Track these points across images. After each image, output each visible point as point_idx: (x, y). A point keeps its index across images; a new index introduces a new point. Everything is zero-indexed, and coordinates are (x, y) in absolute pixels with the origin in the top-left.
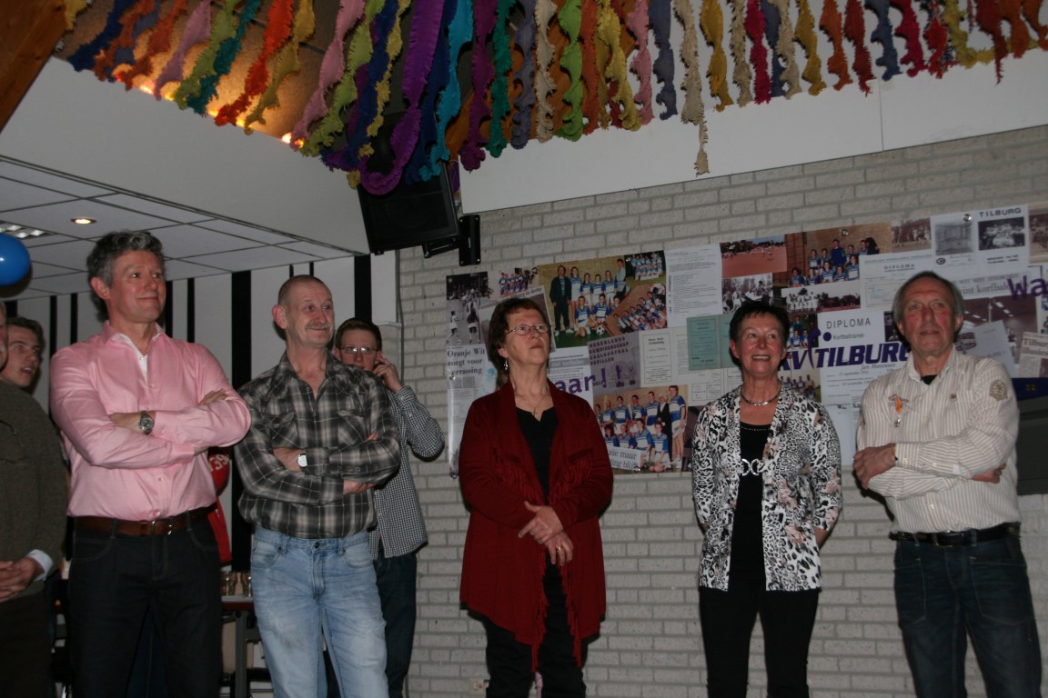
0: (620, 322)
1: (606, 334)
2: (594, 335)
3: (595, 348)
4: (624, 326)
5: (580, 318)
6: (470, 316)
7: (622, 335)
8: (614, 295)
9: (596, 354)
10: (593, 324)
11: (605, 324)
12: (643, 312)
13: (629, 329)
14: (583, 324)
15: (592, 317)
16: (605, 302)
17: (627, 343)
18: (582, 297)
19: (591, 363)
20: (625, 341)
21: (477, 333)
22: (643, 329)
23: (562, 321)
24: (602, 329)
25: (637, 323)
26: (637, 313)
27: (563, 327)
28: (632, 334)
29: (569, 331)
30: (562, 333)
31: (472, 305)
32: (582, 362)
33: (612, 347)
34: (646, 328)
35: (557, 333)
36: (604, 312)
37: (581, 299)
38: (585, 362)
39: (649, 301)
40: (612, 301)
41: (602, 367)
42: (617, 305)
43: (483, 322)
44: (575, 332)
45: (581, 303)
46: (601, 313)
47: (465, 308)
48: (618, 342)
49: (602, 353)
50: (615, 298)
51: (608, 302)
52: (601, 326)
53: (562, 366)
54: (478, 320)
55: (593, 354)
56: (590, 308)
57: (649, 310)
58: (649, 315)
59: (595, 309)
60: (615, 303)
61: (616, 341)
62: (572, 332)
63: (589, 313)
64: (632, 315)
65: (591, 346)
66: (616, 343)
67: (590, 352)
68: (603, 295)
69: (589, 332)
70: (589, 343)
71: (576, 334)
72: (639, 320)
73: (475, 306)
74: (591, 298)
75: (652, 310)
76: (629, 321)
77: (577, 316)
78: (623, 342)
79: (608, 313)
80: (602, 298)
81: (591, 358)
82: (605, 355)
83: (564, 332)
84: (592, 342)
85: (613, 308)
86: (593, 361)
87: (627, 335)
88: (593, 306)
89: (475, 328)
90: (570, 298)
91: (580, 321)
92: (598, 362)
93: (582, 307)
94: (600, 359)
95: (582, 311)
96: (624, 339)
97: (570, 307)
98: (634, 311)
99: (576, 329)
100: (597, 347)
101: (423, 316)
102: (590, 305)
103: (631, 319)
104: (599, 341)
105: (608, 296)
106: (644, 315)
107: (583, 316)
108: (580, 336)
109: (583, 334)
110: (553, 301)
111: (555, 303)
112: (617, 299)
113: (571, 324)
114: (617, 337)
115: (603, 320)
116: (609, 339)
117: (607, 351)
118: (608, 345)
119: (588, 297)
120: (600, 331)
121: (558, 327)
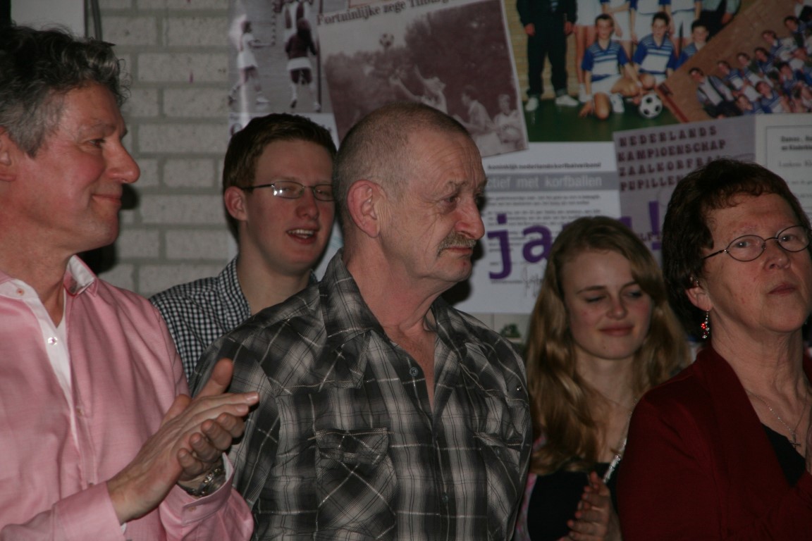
0: (707, 87)
1: (664, 116)
2: (632, 115)
3: (634, 150)
4: (715, 99)
5: (598, 69)
6: (292, 40)
7: (708, 123)
8: (692, 18)
9: (636, 164)
10: (631, 89)
11: (664, 91)
12: (770, 68)
13: (729, 108)
14: (603, 87)
15: (631, 70)
16: (667, 36)
17: (722, 144)
18: (604, 17)
19: (623, 187)
20: (716, 138)
21: (313, 86)
22: (767, 110)
23: (547, 74)
24: (656, 102)
25: (752, 94)
26: (754, 68)
27: (548, 90)
28: (734, 120)
29: (565, 101)
30: (545, 105)
31: (300, 12)
32: (598, 181)
33: (680, 151)
34: (777, 108)
35: (533, 104)
36: (665, 60)
37: (603, 23)
38: (606, 181)
39: (788, 42)
40: (687, 34)
41: (653, 199)
42: (699, 46)
43: (331, 58)
44: (581, 105)
45: (603, 32)
46: (655, 62)
47: (281, 18)
48: (698, 140)
49: (654, 162)
50: (695, 25)
51: (676, 35)
52: (652, 95)
53: (542, 188)
54: (316, 52)
55: (627, 165)
56: (627, 49)
57: (786, 64)
58: (785, 76)
59: (640, 51)
60: (696, 40)
61: (692, 134)
62: (573, 103)
63: (622, 59)
64: (741, 74)
65: (622, 143)
66: (689, 141)
67: (620, 158)
68: (662, 16)
69: (619, 108)
70: (617, 135)
71: (584, 111)
72: (757, 88)
73: (309, 15)
74: (631, 23)
75: (797, 64)
76: (731, 87)
77: (588, 63)
78: (709, 139)
79: (673, 63)
80: (660, 22)
81: (622, 174)
82: (660, 168)
83: (551, 102)
84: (627, 134)
85: (690, 53)
86: (626, 182)
87: (721, 120)
88: (633, 43)
89: (306, 72)
90: (573, 18)
91: (596, 79)
92: (640, 184)
93: (604, 44)
94: (647, 177)
95: (605, 52)
96: (713, 132)
97: (570, 40)
98: (749, 63)
99: (585, 98)
100: (639, 147)
101: (159, 27)
102: (626, 38)
103: (738, 83)
104: (647, 131)
105: (676, 21)
106: (773, 76)
107: (606, 66)
108: (593, 116)
109: (603, 112)
110: (524, 21)
111: (531, 28)
112: (700, 30)
113: (572, 83)
114: (695, 125)
115: (659, 80)
116: (675, 129)
117: (665, 160)
118: (668, 144)
119: (621, 19)
120: (650, 106)
121: (535, 87)
